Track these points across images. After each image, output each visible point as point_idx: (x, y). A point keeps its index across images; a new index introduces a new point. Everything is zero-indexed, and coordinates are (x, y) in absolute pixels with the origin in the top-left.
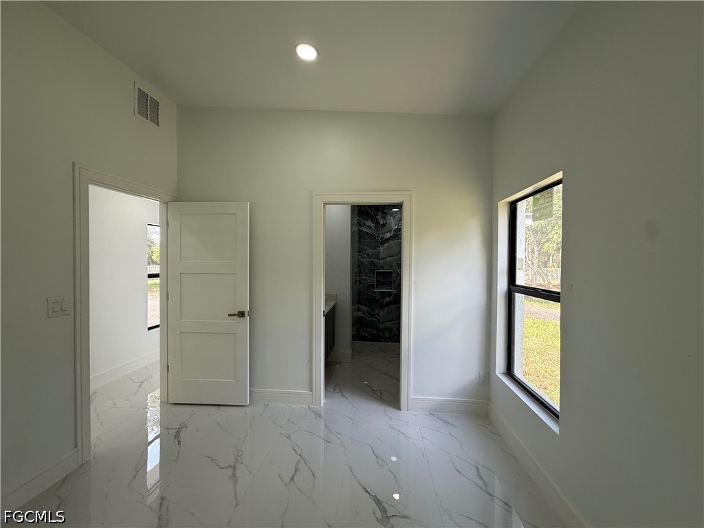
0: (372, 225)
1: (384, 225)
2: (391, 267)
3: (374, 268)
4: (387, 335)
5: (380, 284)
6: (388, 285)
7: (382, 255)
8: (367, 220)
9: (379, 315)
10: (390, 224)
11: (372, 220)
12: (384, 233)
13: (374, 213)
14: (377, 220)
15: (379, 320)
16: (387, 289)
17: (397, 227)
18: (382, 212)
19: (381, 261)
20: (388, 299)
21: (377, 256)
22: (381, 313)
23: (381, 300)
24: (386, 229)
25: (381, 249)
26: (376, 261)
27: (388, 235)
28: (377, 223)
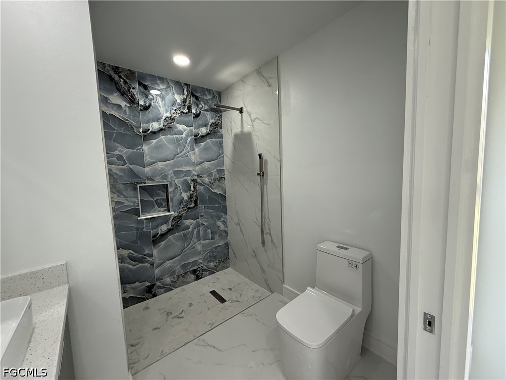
0: (123, 104)
1: (146, 108)
2: (165, 177)
3: (135, 180)
4: (168, 280)
5: (147, 206)
6: (160, 205)
7: (148, 159)
8: (111, 93)
9: (151, 256)
10: (156, 108)
11: (123, 94)
12: (148, 122)
13: (125, 82)
14: (133, 96)
15: (152, 265)
16: (159, 211)
17: (168, 115)
18: (140, 84)
19: (147, 169)
20: (164, 228)
21: (139, 159)
22: (155, 252)
23: (153, 232)
24: (150, 114)
25: (146, 148)
26: (136, 168)
27: (155, 126)
28: (132, 101)
